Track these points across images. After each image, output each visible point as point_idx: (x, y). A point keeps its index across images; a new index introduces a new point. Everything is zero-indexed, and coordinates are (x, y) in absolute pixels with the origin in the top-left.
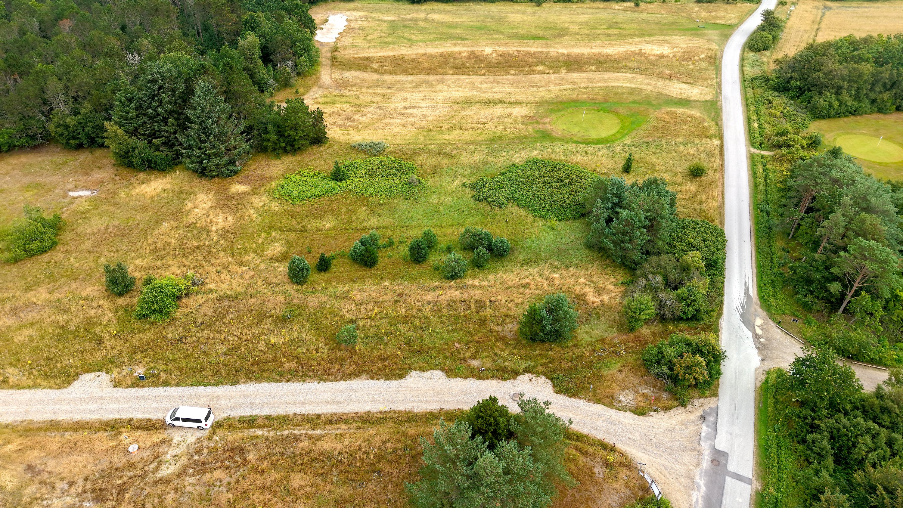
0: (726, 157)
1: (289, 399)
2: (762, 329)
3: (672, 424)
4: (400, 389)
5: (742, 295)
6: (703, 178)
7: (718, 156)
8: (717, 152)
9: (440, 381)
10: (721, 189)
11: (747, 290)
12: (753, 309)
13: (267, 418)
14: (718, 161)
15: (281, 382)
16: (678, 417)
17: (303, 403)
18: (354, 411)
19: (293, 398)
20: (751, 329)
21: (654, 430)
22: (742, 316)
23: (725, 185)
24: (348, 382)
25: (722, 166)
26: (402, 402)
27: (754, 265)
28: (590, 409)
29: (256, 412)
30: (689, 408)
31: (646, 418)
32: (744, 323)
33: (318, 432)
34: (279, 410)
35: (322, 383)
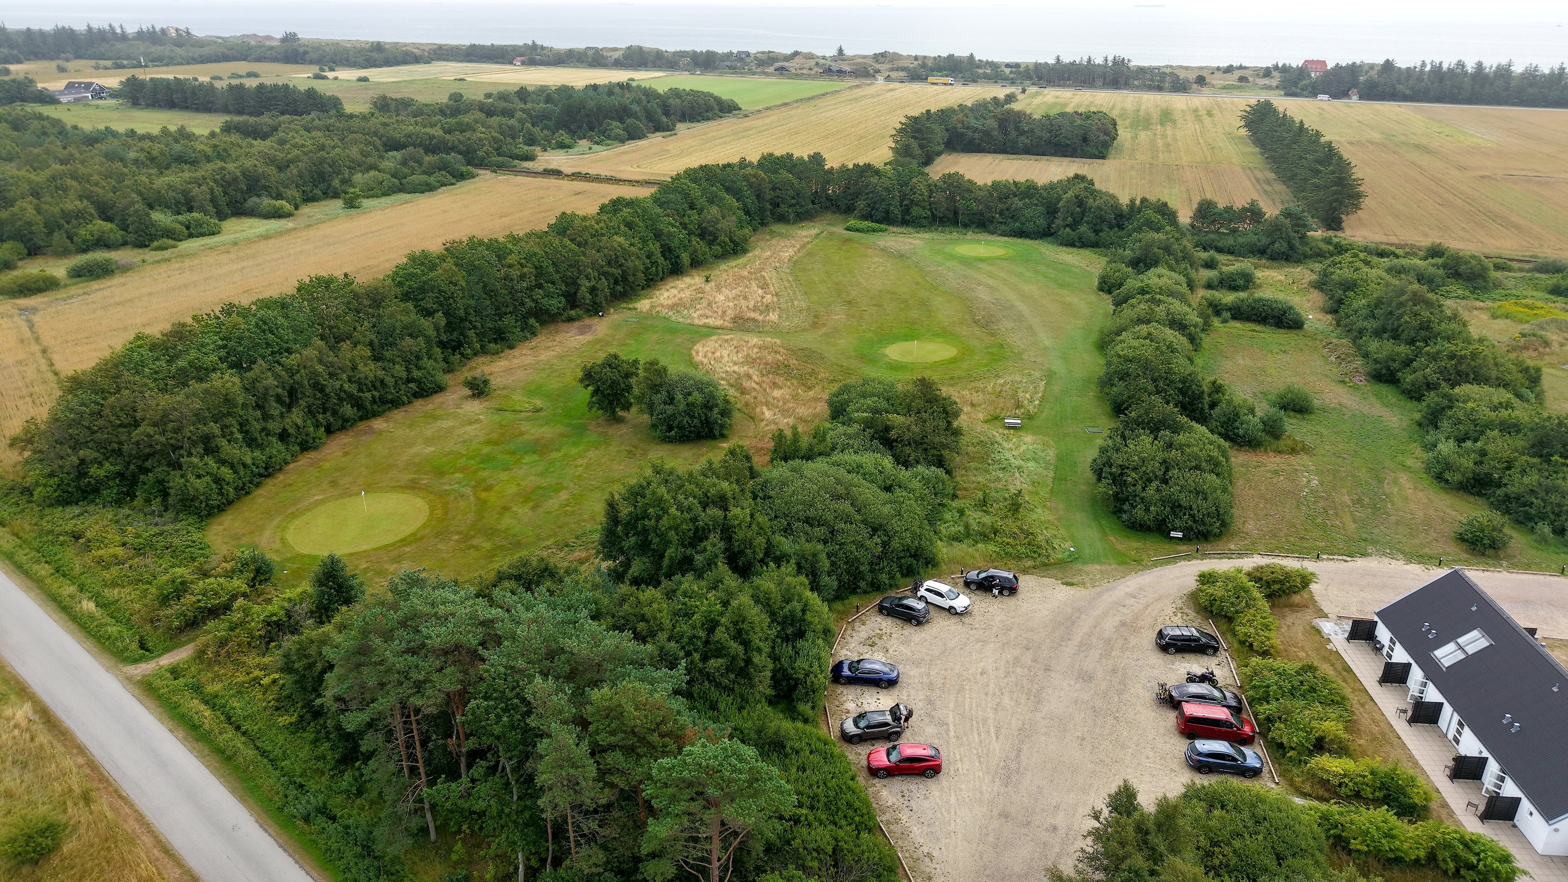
0: (82, 735)
6: (67, 847)
7: (60, 748)
8: (44, 738)
10: (147, 839)
14: (68, 762)
23: (150, 816)
25: (93, 765)
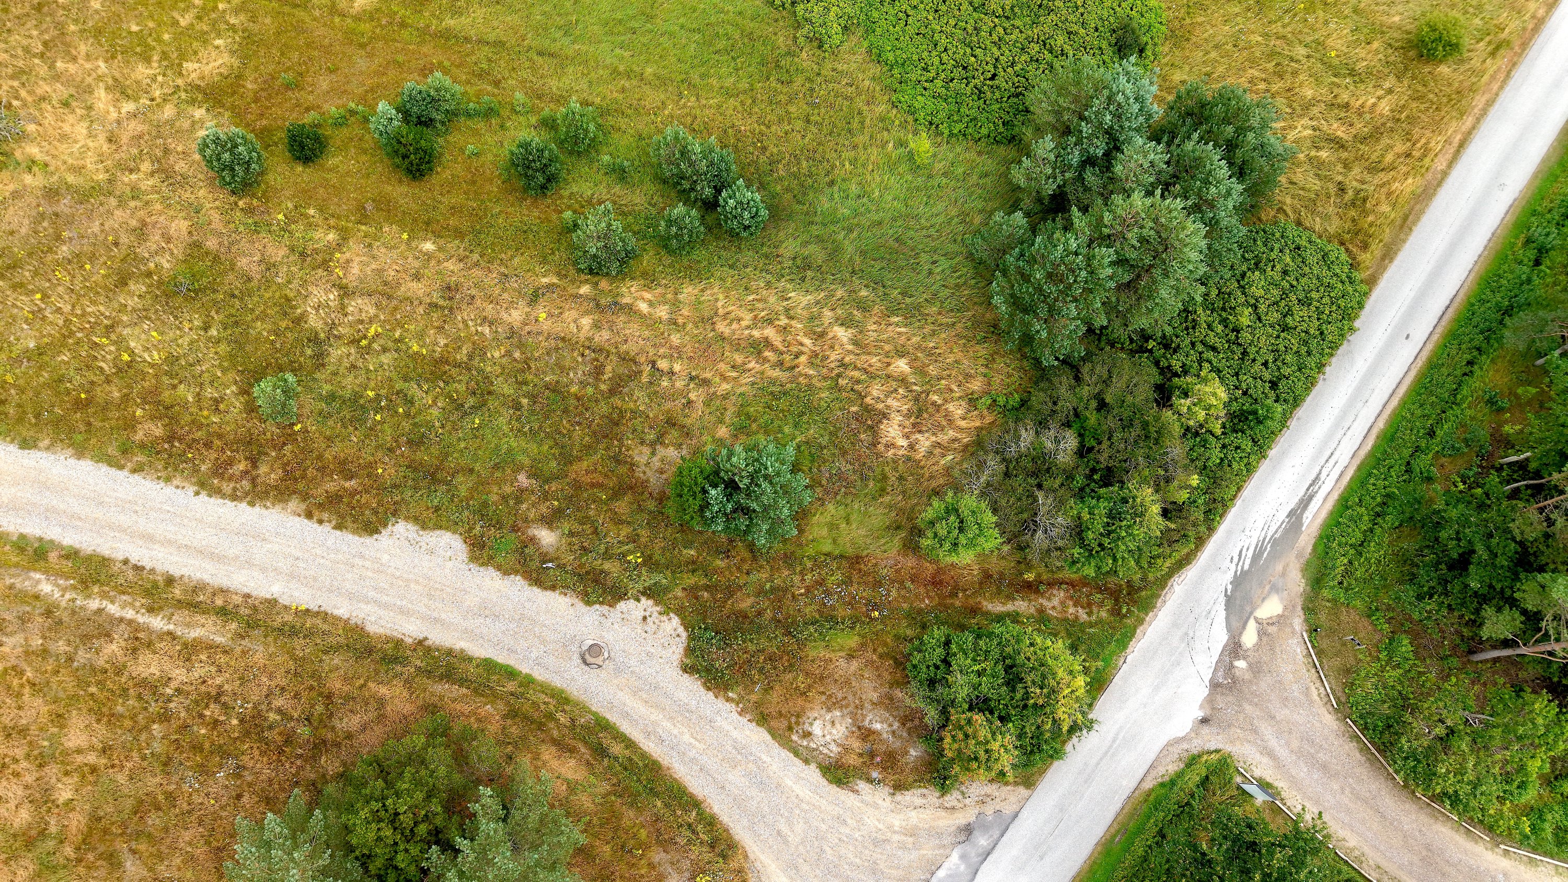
1: (124, 520)
2: (1262, 633)
3: (890, 827)
4: (357, 561)
5: (1282, 515)
6: (1444, 69)
9: (450, 564)
10: (1469, 124)
11: (1305, 502)
12: (1279, 568)
13: (72, 554)
15: (121, 467)
16: (913, 814)
17: (149, 538)
18: (246, 590)
19: (135, 517)
20: (1236, 624)
21: (843, 829)
22: (1239, 581)
24: (257, 509)
26: (351, 596)
27: (1381, 424)
28: (735, 734)
29: (53, 533)
30: (952, 799)
31: (842, 795)
32: (1230, 601)
33: (157, 623)
34: (99, 541)
35: (203, 497)
